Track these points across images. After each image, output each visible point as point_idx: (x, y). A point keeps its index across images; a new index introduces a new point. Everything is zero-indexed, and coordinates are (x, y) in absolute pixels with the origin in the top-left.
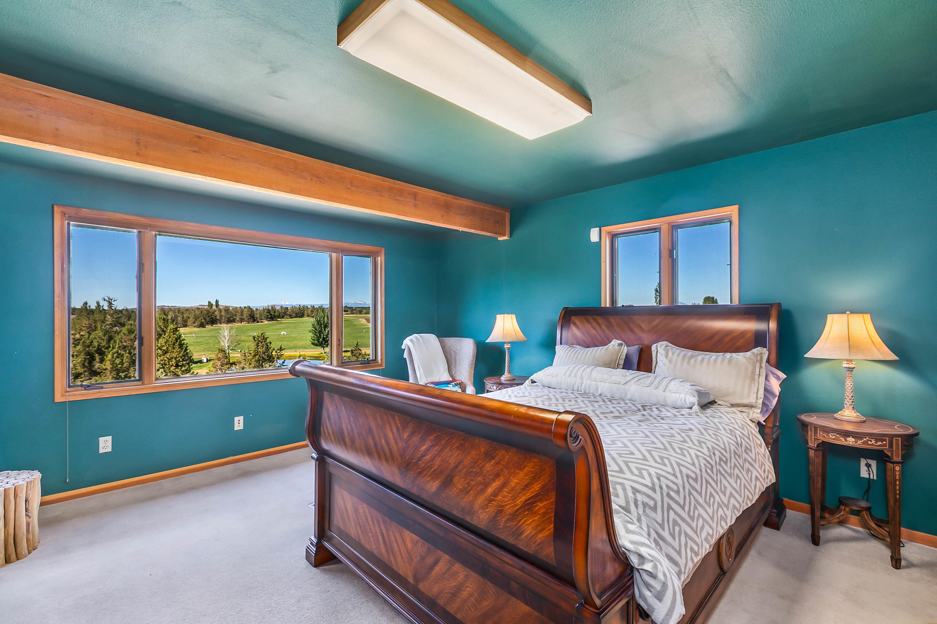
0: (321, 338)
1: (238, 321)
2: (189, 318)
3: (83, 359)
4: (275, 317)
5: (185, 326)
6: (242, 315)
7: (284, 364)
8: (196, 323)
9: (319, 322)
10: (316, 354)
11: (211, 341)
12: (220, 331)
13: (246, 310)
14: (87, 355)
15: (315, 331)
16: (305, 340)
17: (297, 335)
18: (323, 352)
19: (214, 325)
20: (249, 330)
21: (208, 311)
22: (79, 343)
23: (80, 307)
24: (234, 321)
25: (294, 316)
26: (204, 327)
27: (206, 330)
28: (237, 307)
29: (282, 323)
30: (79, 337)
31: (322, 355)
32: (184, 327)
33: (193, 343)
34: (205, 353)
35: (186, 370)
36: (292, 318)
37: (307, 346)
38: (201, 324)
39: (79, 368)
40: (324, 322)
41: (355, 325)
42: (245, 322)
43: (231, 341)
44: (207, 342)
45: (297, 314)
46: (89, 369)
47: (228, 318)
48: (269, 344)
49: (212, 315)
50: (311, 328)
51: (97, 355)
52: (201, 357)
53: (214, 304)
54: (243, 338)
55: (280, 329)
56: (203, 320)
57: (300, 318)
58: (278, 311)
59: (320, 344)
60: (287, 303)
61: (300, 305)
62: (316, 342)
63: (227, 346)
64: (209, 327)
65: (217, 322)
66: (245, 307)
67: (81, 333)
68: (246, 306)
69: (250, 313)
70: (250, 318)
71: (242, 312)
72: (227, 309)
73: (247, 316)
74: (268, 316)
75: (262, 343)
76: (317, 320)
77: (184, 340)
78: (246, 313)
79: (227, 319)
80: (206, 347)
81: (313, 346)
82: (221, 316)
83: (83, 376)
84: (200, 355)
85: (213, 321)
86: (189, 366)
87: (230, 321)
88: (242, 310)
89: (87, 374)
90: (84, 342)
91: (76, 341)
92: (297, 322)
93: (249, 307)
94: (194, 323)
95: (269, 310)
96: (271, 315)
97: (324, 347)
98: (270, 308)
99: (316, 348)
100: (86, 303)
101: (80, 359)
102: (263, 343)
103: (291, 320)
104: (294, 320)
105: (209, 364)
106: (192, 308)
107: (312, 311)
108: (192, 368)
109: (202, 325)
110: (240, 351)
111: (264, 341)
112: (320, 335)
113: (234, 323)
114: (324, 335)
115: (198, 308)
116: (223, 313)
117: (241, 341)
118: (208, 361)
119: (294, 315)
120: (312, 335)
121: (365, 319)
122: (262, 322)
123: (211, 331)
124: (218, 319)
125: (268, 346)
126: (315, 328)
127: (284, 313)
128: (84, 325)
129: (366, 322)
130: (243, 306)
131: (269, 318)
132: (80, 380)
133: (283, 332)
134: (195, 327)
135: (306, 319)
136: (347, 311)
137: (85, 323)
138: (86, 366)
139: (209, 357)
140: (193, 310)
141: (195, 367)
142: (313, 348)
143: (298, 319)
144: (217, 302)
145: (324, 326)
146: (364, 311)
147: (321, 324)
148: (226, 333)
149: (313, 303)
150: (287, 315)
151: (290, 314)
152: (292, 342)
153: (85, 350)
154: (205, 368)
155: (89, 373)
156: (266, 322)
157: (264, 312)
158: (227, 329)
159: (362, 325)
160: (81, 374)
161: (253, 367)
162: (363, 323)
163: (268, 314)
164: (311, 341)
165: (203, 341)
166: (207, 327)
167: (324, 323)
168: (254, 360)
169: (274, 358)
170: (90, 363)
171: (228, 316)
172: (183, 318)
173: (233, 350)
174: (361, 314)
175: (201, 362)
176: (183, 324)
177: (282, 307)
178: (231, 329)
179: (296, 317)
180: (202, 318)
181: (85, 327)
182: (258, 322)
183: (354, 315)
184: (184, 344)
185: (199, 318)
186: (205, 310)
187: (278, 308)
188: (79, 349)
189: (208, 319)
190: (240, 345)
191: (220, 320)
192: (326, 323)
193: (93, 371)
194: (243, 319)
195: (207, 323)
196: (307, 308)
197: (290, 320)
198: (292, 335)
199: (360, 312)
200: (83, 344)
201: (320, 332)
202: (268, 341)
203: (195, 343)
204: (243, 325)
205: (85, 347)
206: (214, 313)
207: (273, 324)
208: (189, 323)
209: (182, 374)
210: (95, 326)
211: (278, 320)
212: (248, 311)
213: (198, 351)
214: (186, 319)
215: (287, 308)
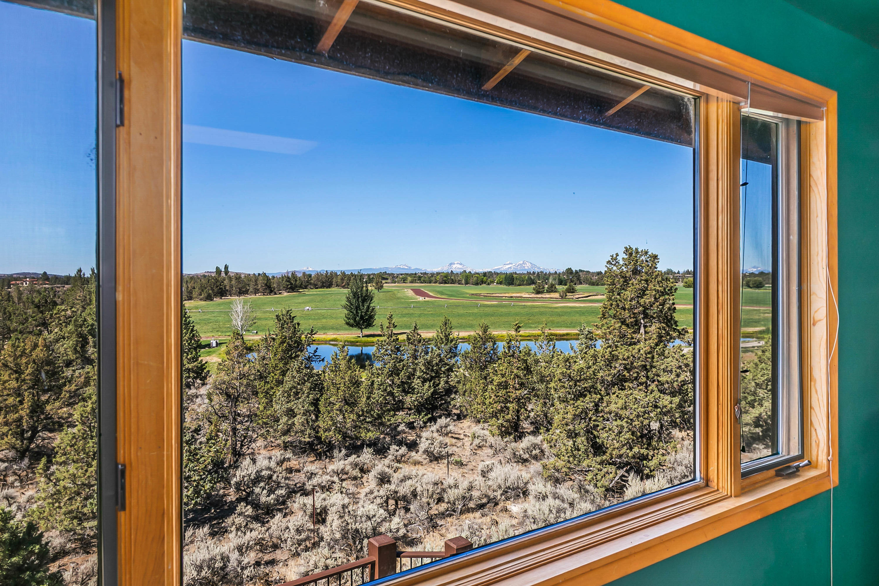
0: (358, 316)
1: (252, 292)
2: (194, 288)
3: (74, 343)
4: (296, 287)
5: (190, 298)
6: (256, 284)
7: (316, 354)
8: (203, 295)
9: (355, 294)
10: (351, 338)
11: (220, 319)
12: (231, 305)
13: (261, 278)
14: (80, 338)
15: (350, 307)
16: (335, 318)
17: (325, 311)
18: (361, 335)
19: (223, 298)
20: (265, 304)
21: (216, 279)
22: (70, 321)
23: (73, 275)
24: (246, 292)
25: (320, 286)
26: (212, 300)
27: (214, 305)
28: (249, 274)
29: (305, 295)
30: (70, 314)
31: (359, 339)
32: (189, 300)
33: (199, 321)
34: (214, 335)
35: (193, 358)
36: (317, 288)
37: (338, 326)
38: (208, 296)
39: (70, 353)
40: (362, 294)
41: (398, 298)
42: (259, 294)
43: (245, 319)
44: (216, 319)
45: (323, 283)
46: (82, 356)
47: (239, 288)
48: (297, 326)
49: (221, 285)
50: (344, 302)
51: (90, 337)
52: (209, 339)
53: (223, 270)
54: (259, 314)
55: (303, 303)
56: (210, 291)
57: (327, 288)
58: (300, 280)
59: (357, 325)
60: (311, 269)
61: (327, 271)
62: (352, 321)
63: (240, 326)
64: (217, 300)
65: (226, 294)
66: (259, 274)
67: (73, 309)
68: (261, 273)
69: (265, 282)
70: (266, 289)
71: (256, 281)
72: (238, 277)
73: (262, 286)
74: (288, 285)
75: (287, 324)
76: (352, 292)
77: (189, 317)
78: (260, 281)
79: (238, 290)
80: (215, 326)
81: (347, 326)
82: (231, 286)
83: (75, 364)
84: (208, 337)
85: (222, 293)
86: (197, 353)
87: (242, 292)
88: (256, 278)
89: (79, 361)
90: (76, 321)
91: (67, 319)
92: (324, 294)
93: (265, 273)
94: (201, 295)
95: (288, 278)
96: (291, 284)
97: (362, 329)
98: (290, 275)
99: (351, 330)
100: (80, 271)
101: (71, 342)
102: (289, 325)
103: (316, 292)
104: (319, 291)
105: (219, 350)
106: (197, 275)
107: (342, 279)
108: (200, 356)
109: (209, 298)
110: (255, 332)
111: (291, 322)
112: (357, 312)
113: (246, 295)
114: (362, 312)
115: (205, 276)
116: (233, 282)
117: (258, 319)
118: (218, 344)
119: (320, 284)
120: (346, 312)
121: (412, 290)
122: (280, 293)
123: (219, 305)
124: (227, 290)
125: (295, 328)
126: (350, 302)
127: (308, 282)
128: (78, 298)
129: (413, 294)
130: (257, 273)
131: (289, 288)
132: (71, 368)
133: (308, 308)
134: (201, 300)
135: (334, 289)
136: (387, 279)
137: (78, 295)
138: (79, 352)
139: (219, 340)
140: (198, 278)
141: (203, 353)
142: (346, 330)
143: (325, 289)
144: (226, 267)
145: (362, 300)
146: (409, 279)
147: (358, 298)
148: (239, 308)
149: (343, 269)
150: (311, 284)
151: (315, 283)
152: (319, 321)
153: (76, 330)
154: (214, 355)
155: (82, 361)
156: (286, 294)
157: (283, 280)
158: (240, 303)
159: (408, 298)
160: (73, 360)
161: (279, 360)
162: (410, 295)
163: (288, 283)
164: (345, 320)
165: (211, 318)
166: (215, 299)
167: (362, 296)
168: (280, 349)
169: (304, 345)
170: (83, 347)
171: (240, 286)
172: (187, 289)
173: (248, 330)
174: (405, 283)
175: (209, 346)
176: (187, 296)
177: (304, 273)
178: (245, 302)
179: (322, 287)
180: (210, 288)
181: (79, 300)
182: (275, 294)
183: (396, 284)
184: (189, 323)
185: (206, 288)
186: (213, 278)
187: (299, 275)
188: (70, 330)
189: (216, 290)
190: (256, 324)
191: (230, 291)
192: (366, 296)
193: (85, 357)
194: (258, 290)
195: (216, 295)
196: (336, 274)
197: (314, 291)
198: (319, 311)
199: (404, 280)
200: (74, 322)
201: (357, 308)
202: (295, 321)
203: (203, 321)
204: (257, 298)
205: (77, 326)
206: (223, 282)
207: (294, 297)
208: (194, 295)
209: (188, 363)
210: (89, 298)
211: (300, 291)
212: (264, 280)
213: (206, 331)
214: (191, 290)
215: (310, 276)
